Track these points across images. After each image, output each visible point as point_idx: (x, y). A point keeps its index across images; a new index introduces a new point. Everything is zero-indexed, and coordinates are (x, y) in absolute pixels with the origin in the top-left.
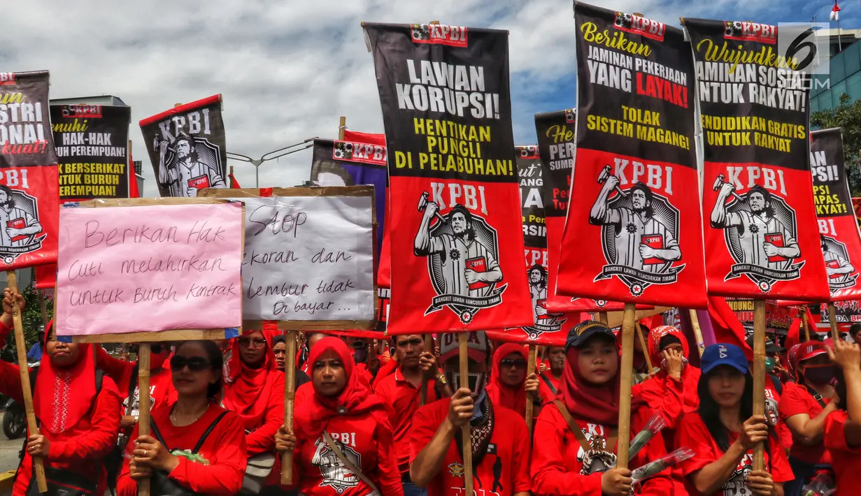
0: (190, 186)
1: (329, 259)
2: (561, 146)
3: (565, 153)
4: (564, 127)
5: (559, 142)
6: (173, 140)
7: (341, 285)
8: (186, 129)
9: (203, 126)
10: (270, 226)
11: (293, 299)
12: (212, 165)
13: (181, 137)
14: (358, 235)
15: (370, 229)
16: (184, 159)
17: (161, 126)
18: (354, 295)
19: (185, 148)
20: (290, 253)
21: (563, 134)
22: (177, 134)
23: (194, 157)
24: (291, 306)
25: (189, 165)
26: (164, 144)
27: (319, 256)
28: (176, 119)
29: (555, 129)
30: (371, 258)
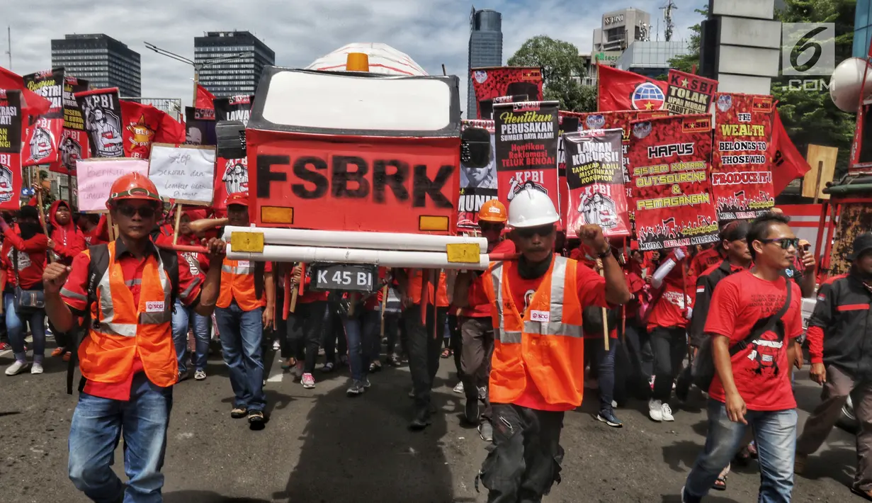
0: (103, 136)
1: (197, 175)
2: (509, 126)
3: (511, 131)
4: (512, 114)
5: (508, 123)
6: (93, 108)
7: (200, 186)
8: (100, 103)
9: (109, 104)
10: (177, 160)
11: (182, 191)
12: (115, 127)
13: (97, 108)
14: (208, 166)
15: (213, 164)
16: (99, 121)
17: (86, 99)
18: (205, 190)
19: (99, 115)
20: (183, 171)
21: (510, 118)
22: (95, 106)
23: (105, 120)
24: (181, 193)
25: (102, 124)
26: (88, 109)
27: (193, 174)
28: (94, 97)
29: (506, 114)
30: (213, 176)
